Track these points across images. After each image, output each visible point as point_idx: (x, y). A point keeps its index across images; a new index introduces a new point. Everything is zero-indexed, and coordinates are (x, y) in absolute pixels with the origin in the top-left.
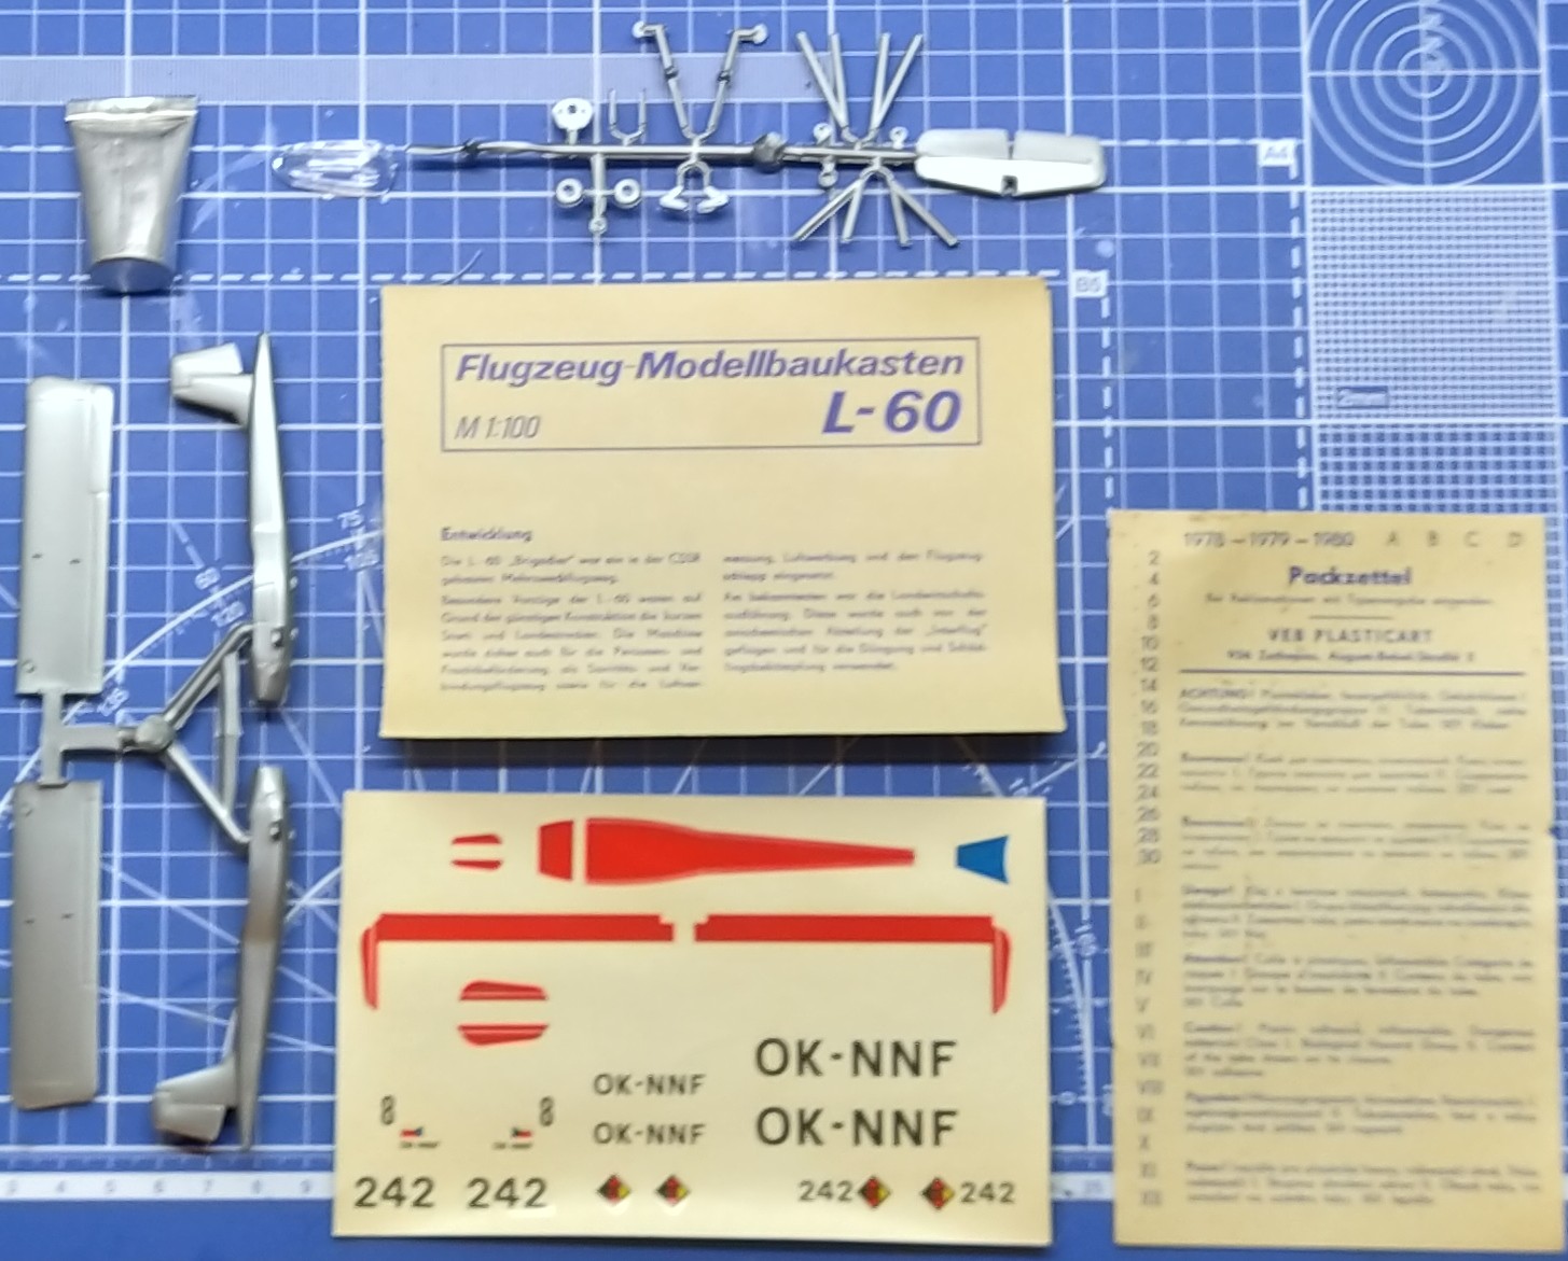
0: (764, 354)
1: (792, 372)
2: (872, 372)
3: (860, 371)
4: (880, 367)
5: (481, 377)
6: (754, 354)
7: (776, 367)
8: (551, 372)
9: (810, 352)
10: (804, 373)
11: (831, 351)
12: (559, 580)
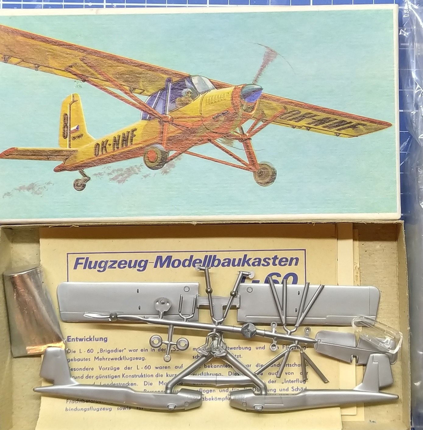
8: (116, 265)
12: (119, 359)
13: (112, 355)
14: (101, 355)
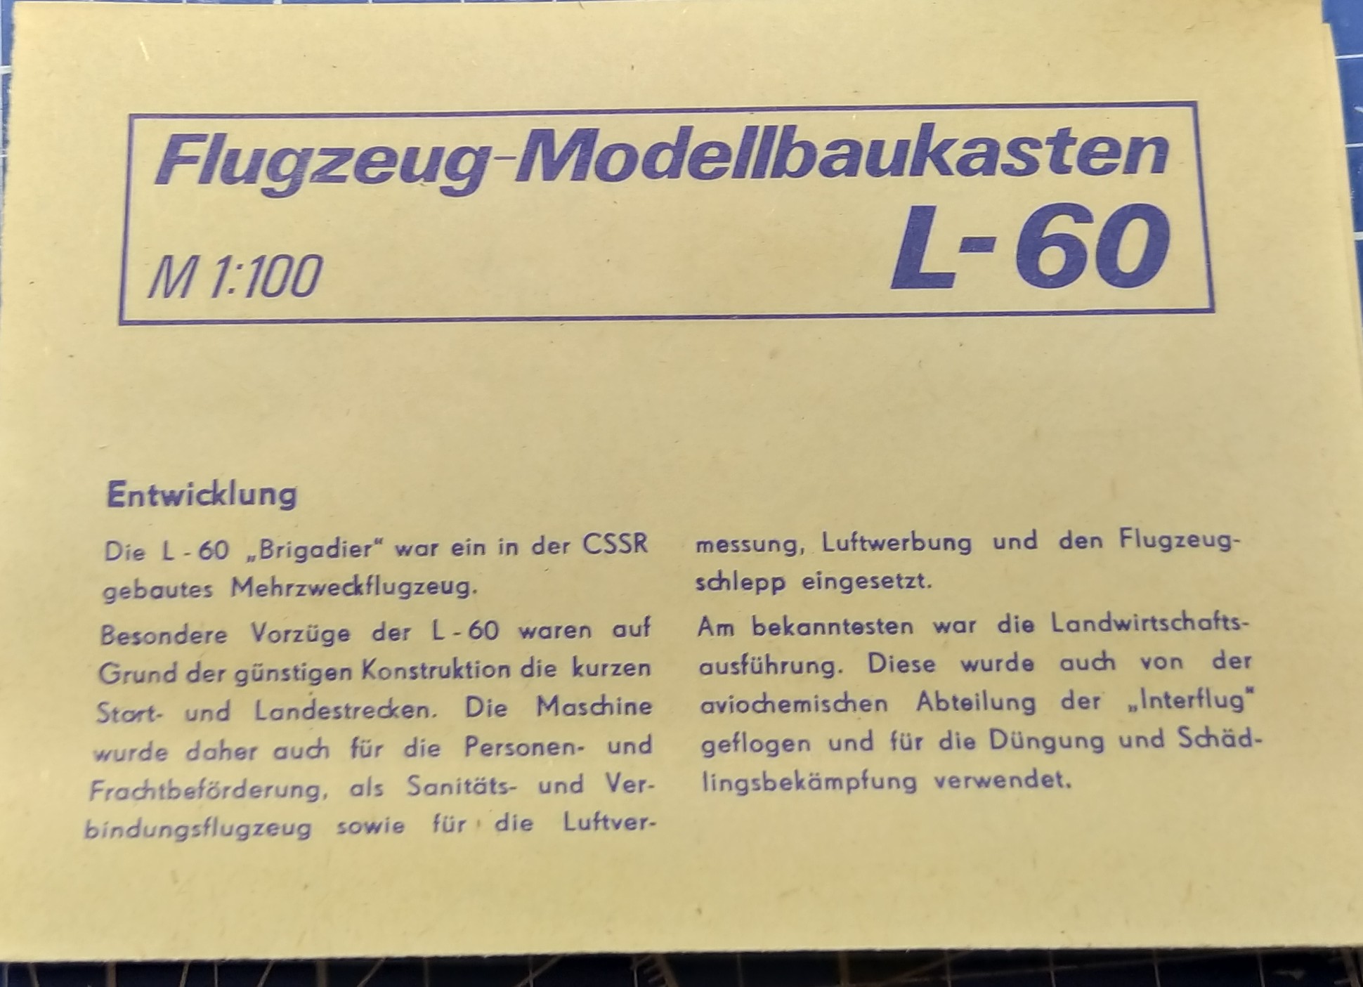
0: (770, 131)
1: (827, 170)
2: (989, 169)
3: (964, 167)
4: (1004, 158)
5: (205, 178)
6: (751, 132)
7: (795, 159)
8: (347, 169)
9: (864, 129)
10: (851, 171)
11: (907, 127)
12: (350, 589)
13: (318, 571)
14: (262, 573)
